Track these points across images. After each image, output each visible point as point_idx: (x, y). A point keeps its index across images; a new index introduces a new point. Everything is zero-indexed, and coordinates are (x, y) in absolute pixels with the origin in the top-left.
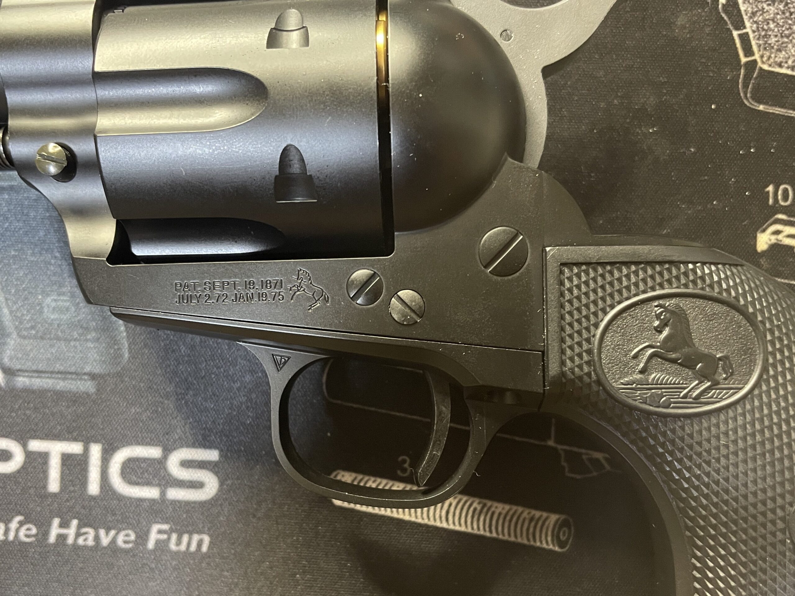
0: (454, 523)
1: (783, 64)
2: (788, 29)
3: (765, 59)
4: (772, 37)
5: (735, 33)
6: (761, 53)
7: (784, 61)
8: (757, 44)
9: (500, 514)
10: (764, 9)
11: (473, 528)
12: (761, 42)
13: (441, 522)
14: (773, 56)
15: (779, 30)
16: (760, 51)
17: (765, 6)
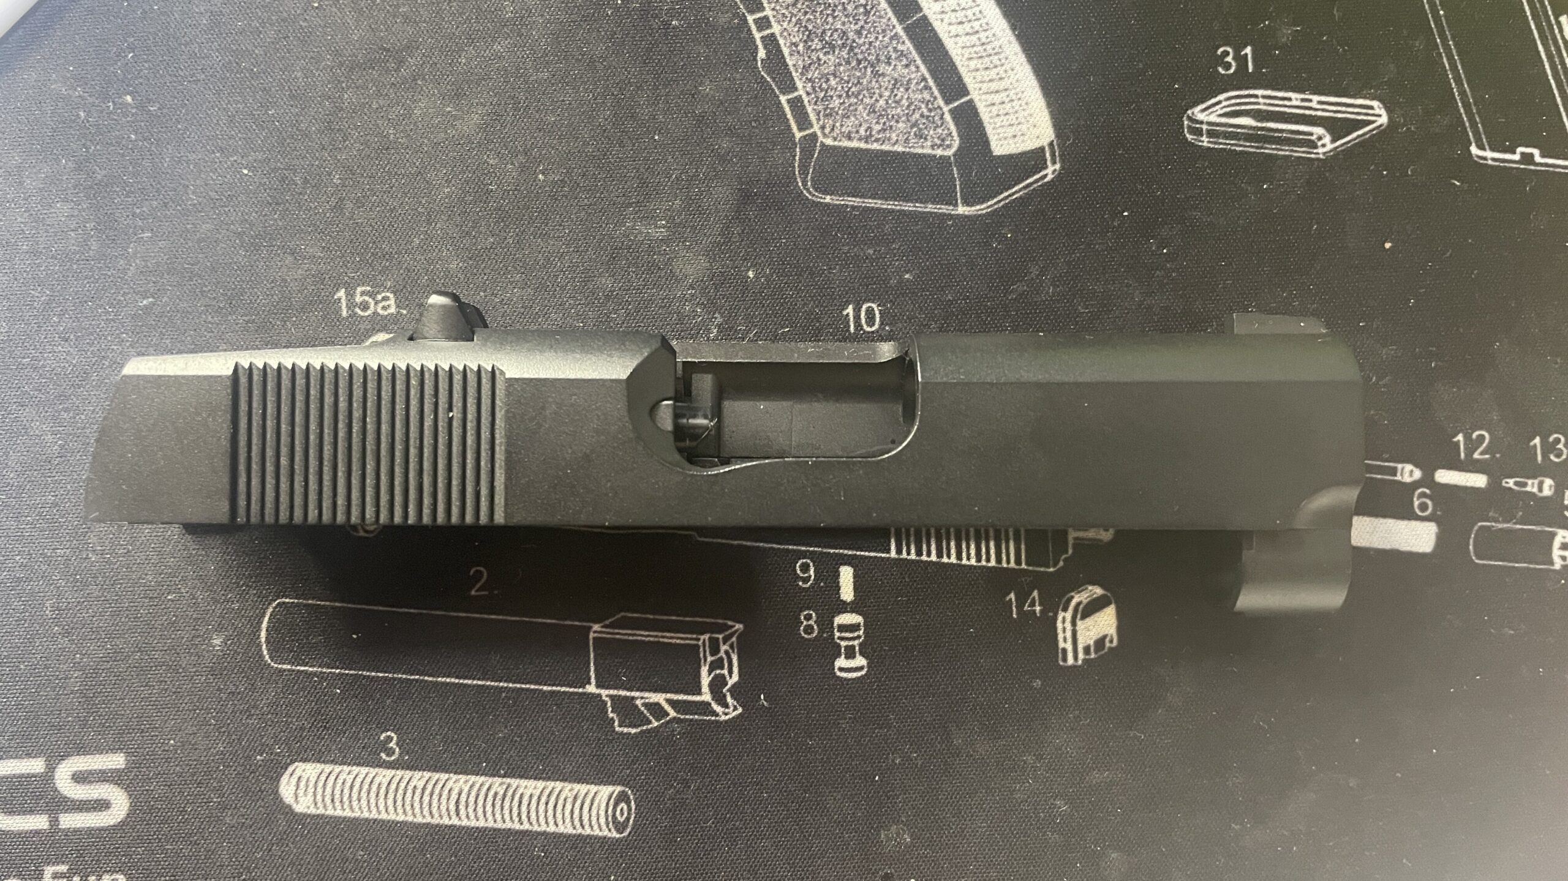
0: (468, 817)
1: (853, 135)
2: (856, 85)
3: (827, 131)
4: (835, 98)
5: (783, 99)
6: (821, 123)
7: (854, 130)
8: (814, 109)
9: (531, 796)
10: (819, 59)
11: (495, 821)
12: (821, 108)
13: (450, 819)
14: (838, 124)
15: (842, 87)
16: (819, 120)
17: (821, 56)
